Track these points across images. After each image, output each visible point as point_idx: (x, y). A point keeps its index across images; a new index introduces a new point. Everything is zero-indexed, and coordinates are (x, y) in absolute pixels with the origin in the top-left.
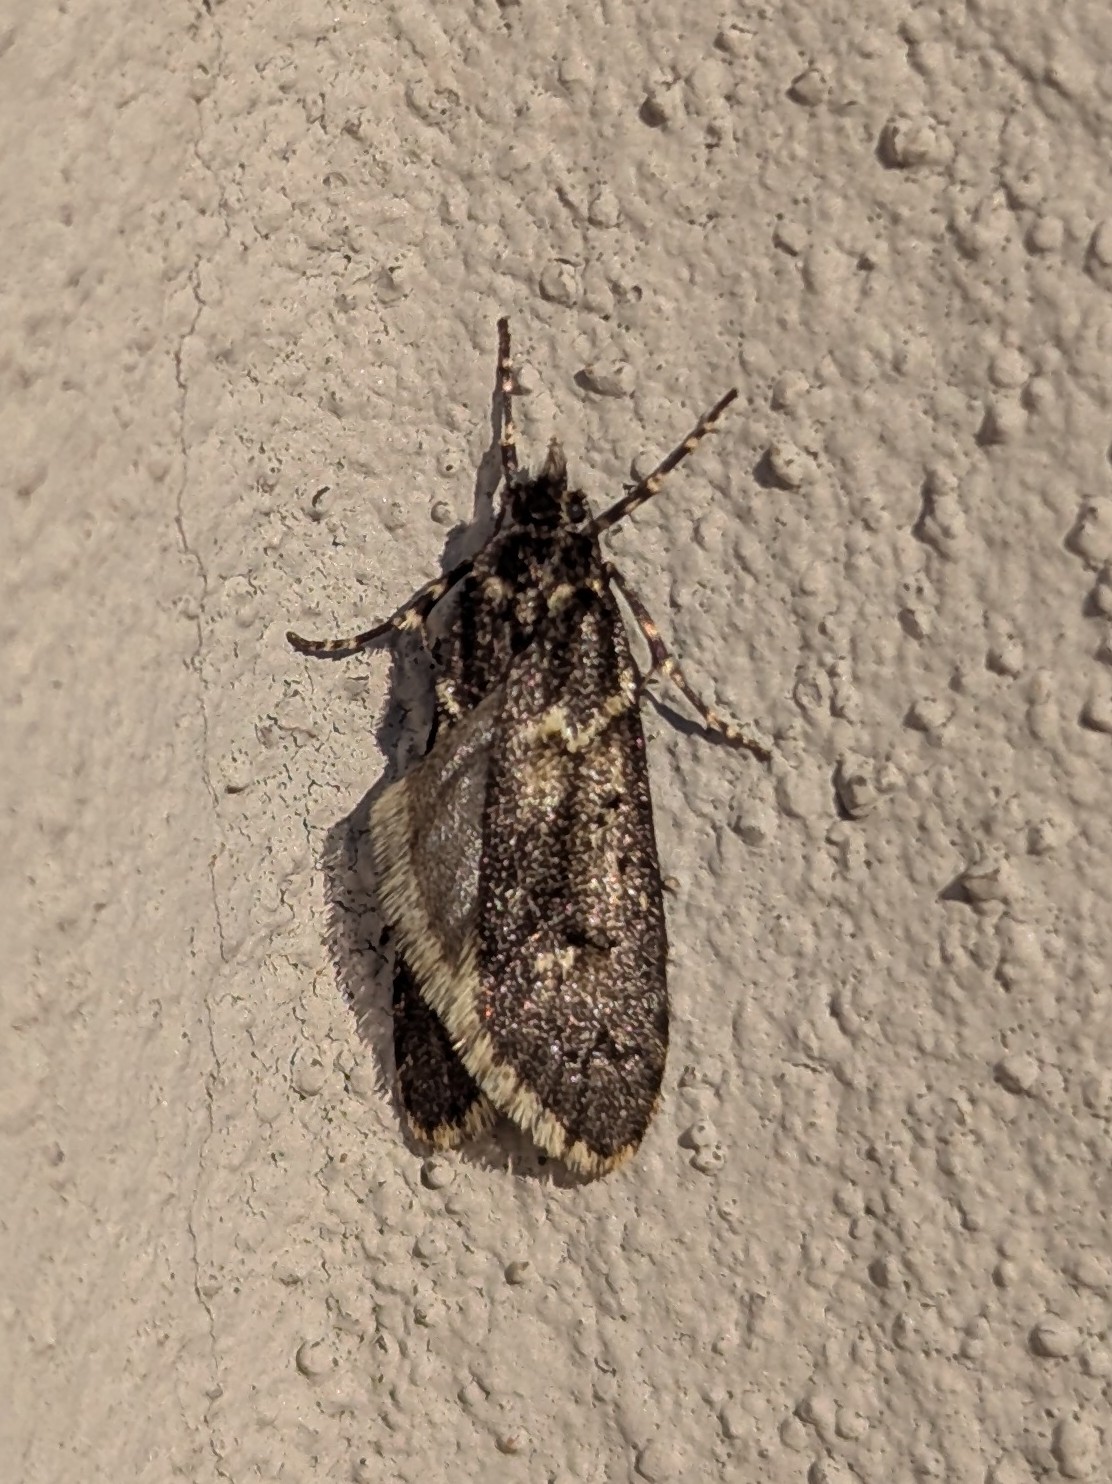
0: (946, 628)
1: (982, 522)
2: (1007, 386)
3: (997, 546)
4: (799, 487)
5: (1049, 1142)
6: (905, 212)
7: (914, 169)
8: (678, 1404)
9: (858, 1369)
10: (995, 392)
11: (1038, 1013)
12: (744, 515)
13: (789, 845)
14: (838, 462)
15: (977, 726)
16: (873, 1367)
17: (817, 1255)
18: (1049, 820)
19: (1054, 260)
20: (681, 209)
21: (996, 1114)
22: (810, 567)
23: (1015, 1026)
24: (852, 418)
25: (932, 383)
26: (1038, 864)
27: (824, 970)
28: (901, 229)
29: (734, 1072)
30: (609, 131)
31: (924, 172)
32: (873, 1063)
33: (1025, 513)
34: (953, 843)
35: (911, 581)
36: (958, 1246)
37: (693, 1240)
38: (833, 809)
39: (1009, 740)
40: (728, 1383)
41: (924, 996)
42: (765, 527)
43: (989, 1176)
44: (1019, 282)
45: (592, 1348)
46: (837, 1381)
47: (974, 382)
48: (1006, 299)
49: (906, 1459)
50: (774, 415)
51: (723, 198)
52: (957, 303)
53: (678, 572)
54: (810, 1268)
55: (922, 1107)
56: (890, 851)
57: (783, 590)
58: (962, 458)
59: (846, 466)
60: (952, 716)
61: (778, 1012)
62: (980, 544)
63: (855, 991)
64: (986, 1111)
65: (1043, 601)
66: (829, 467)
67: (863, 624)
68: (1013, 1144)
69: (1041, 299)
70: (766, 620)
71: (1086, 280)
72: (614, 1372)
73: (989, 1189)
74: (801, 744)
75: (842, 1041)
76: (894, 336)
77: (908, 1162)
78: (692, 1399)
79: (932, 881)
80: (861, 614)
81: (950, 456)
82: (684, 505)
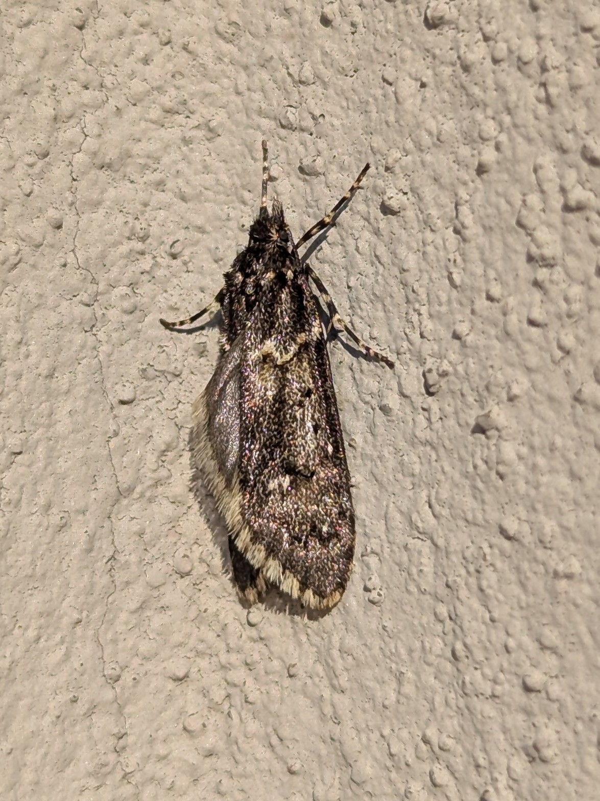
0: (467, 281)
1: (481, 218)
2: (487, 140)
3: (488, 229)
4: (399, 212)
5: (525, 566)
6: (437, 52)
7: (441, 27)
8: (369, 740)
9: (448, 709)
10: (482, 144)
11: (517, 492)
12: (377, 232)
13: (405, 414)
14: (416, 196)
15: (483, 333)
16: (455, 708)
17: (427, 645)
18: (516, 380)
19: (504, 65)
20: (340, 69)
21: (502, 553)
22: (406, 256)
23: (508, 501)
24: (421, 171)
25: (456, 145)
26: (513, 406)
27: (424, 482)
28: (437, 62)
29: (386, 545)
30: (307, 32)
31: (446, 28)
32: (447, 532)
33: (498, 209)
34: (476, 401)
35: (451, 257)
36: (488, 631)
37: (371, 644)
38: (423, 391)
39: (497, 338)
40: (392, 724)
41: (468, 490)
42: (386, 238)
43: (500, 590)
44: (490, 82)
45: (328, 710)
46: (439, 718)
47: (474, 141)
48: (485, 92)
49: (471, 760)
50: (386, 174)
51: (359, 60)
52: (464, 98)
53: (349, 268)
54: (425, 653)
55: (468, 554)
56: (449, 410)
57: (395, 271)
58: (471, 184)
59: (420, 199)
60: (472, 328)
61: (404, 509)
62: (480, 230)
63: (437, 493)
64: (496, 551)
65: (510, 258)
66: (413, 199)
67: (431, 284)
68: (510, 570)
69: (501, 89)
70: (389, 289)
71: (519, 74)
72: (339, 723)
73: (500, 597)
74: (408, 356)
75: (433, 521)
76: (437, 122)
77: (464, 586)
78: (375, 736)
79: (467, 424)
80: (431, 279)
81: (465, 184)
82: (350, 231)
